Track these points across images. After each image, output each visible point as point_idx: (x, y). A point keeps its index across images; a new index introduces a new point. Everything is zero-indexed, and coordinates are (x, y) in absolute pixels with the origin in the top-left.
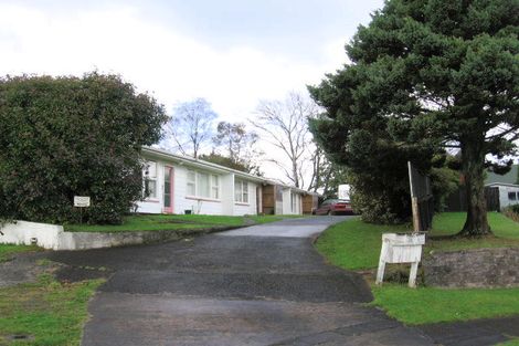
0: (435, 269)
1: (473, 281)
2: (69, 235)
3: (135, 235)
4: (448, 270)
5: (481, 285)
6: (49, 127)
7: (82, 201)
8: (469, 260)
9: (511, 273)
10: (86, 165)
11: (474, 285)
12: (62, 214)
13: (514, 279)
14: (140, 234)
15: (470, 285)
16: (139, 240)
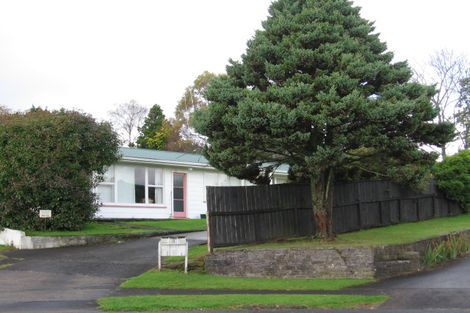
0: (215, 262)
1: (251, 272)
2: (29, 238)
3: (79, 238)
4: (227, 263)
5: (259, 275)
6: (19, 160)
7: (45, 214)
8: (251, 256)
9: (288, 268)
10: (43, 187)
11: (253, 275)
12: (30, 223)
13: (290, 272)
14: (83, 238)
15: (249, 275)
16: (83, 242)
